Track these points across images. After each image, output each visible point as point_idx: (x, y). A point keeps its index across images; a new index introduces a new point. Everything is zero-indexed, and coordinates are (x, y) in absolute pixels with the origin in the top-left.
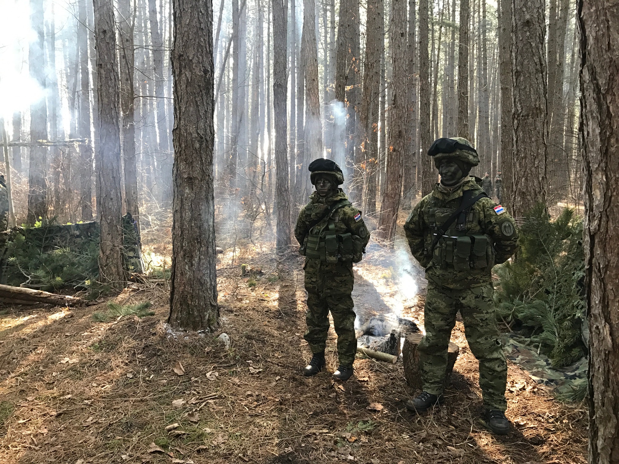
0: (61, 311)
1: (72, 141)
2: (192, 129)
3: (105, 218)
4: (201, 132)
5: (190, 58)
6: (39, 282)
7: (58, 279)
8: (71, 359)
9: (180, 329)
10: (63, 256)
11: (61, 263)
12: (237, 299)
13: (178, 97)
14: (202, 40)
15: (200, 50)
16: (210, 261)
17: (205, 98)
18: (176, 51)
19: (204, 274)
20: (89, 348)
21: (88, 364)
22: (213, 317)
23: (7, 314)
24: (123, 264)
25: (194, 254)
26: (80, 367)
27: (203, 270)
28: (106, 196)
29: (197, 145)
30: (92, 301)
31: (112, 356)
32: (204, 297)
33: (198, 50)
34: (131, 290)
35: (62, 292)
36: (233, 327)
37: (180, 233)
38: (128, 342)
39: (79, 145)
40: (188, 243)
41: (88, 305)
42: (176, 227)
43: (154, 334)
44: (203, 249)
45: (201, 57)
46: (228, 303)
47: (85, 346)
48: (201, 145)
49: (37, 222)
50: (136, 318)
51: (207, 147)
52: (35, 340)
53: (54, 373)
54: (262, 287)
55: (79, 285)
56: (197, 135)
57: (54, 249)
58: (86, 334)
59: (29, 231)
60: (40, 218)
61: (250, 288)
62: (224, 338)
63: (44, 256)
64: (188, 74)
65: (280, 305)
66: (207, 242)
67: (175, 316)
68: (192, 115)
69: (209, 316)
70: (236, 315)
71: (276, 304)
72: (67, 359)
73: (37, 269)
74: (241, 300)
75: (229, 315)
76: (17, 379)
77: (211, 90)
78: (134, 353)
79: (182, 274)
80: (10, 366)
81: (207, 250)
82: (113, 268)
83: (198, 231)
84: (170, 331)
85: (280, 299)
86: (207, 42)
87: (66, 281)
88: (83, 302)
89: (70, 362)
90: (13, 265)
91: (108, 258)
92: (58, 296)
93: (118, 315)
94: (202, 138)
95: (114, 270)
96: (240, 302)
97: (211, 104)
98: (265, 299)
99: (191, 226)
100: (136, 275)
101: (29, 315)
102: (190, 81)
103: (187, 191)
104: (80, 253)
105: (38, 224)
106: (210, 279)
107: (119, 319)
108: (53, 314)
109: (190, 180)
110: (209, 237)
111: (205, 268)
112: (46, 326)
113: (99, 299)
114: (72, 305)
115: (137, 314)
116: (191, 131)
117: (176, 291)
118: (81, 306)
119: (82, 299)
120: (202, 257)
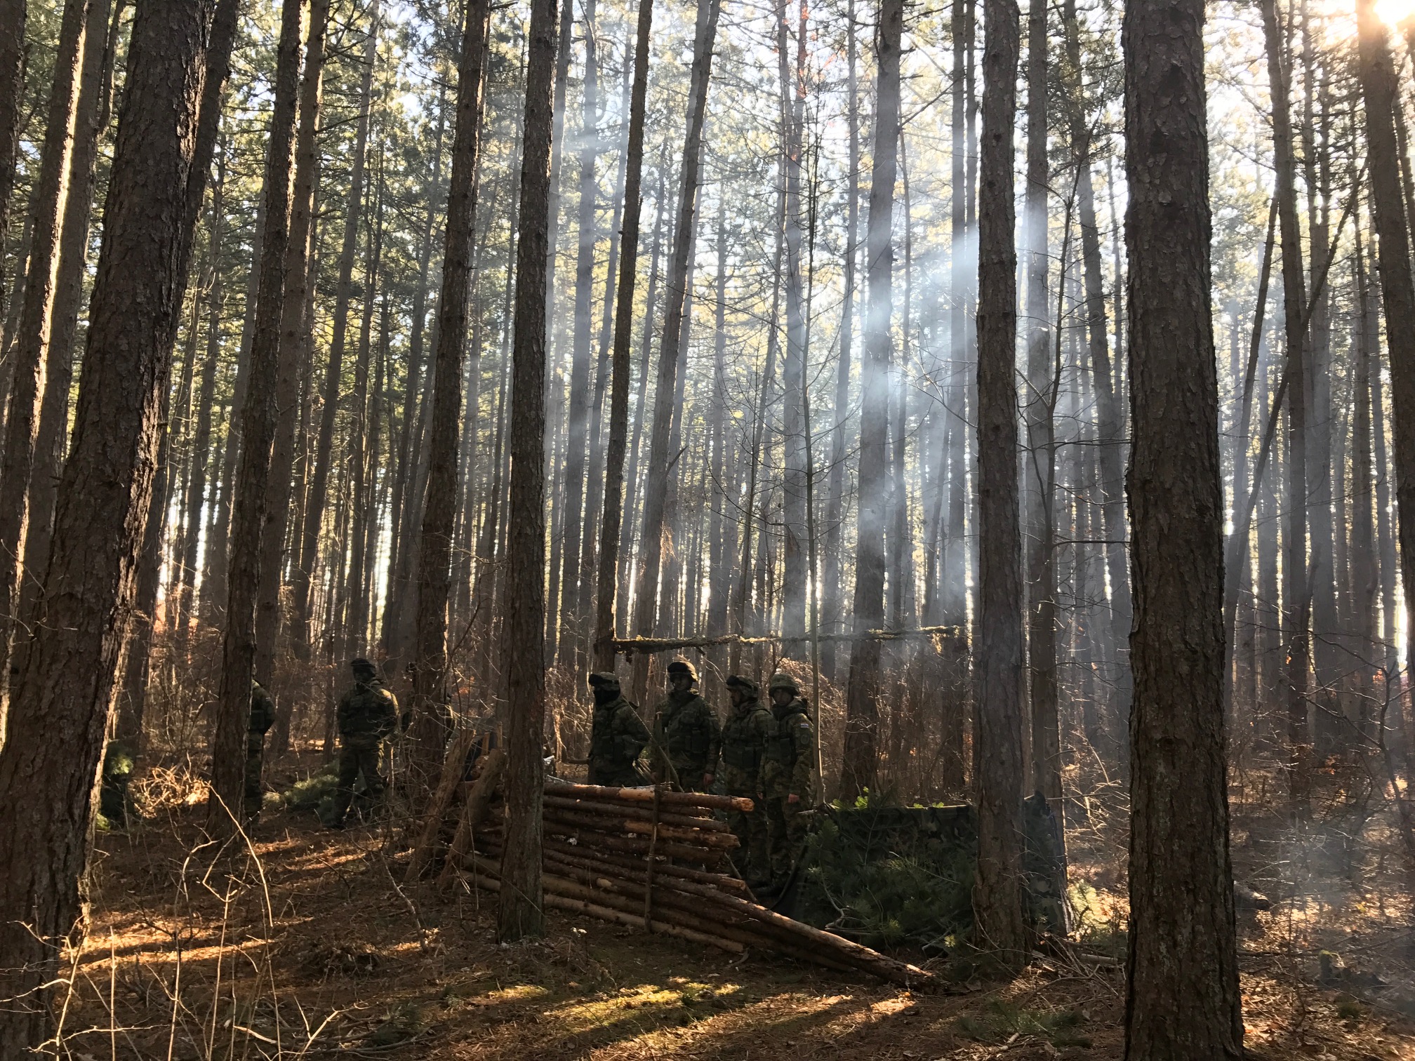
0: (897, 997)
2: (1171, 633)
3: (989, 804)
4: (1194, 640)
5: (1167, 486)
6: (858, 925)
7: (894, 924)
10: (904, 874)
11: (900, 889)
12: (1304, 1045)
13: (1140, 566)
14: (1193, 445)
15: (1188, 467)
16: (1219, 940)
17: (1201, 565)
18: (1136, 474)
19: (1206, 972)
23: (801, 985)
24: (1023, 910)
25: (1178, 917)
27: (1203, 960)
28: (992, 754)
29: (1184, 668)
30: (957, 984)
32: (1208, 1029)
33: (1184, 468)
34: (1039, 971)
35: (899, 954)
37: (1146, 863)
39: (942, 639)
40: (1164, 890)
41: (948, 993)
42: (1138, 848)
44: (1202, 909)
45: (1190, 482)
48: (1192, 667)
49: (860, 799)
50: (1048, 1047)
51: (1208, 671)
54: (1377, 1024)
55: (933, 943)
56: (1183, 646)
57: (887, 856)
59: (845, 815)
60: (866, 789)
61: (1343, 1022)
63: (870, 870)
64: (1163, 519)
66: (1210, 893)
68: (1171, 603)
73: (855, 896)
74: (1313, 1051)
77: (1216, 548)
79: (1151, 961)
81: (1213, 912)
82: (1001, 915)
83: (1188, 865)
86: (1204, 449)
87: (907, 931)
88: (939, 985)
90: (815, 883)
91: (991, 891)
92: (892, 963)
93: (1010, 1030)
94: (1195, 652)
95: (1004, 920)
96: (1310, 1056)
97: (1215, 577)
99: (1172, 851)
100: (1050, 939)
101: (839, 993)
102: (1166, 531)
103: (1161, 769)
104: (937, 871)
105: (861, 802)
106: (1223, 987)
107: (1012, 1039)
108: (882, 1000)
109: (1168, 743)
110: (1216, 881)
111: (1208, 956)
112: (868, 1025)
113: (972, 983)
114: (918, 987)
115: (1050, 1036)
116: (1171, 638)
117: (1137, 1002)
118: (935, 992)
119: (938, 976)
120: (1201, 928)
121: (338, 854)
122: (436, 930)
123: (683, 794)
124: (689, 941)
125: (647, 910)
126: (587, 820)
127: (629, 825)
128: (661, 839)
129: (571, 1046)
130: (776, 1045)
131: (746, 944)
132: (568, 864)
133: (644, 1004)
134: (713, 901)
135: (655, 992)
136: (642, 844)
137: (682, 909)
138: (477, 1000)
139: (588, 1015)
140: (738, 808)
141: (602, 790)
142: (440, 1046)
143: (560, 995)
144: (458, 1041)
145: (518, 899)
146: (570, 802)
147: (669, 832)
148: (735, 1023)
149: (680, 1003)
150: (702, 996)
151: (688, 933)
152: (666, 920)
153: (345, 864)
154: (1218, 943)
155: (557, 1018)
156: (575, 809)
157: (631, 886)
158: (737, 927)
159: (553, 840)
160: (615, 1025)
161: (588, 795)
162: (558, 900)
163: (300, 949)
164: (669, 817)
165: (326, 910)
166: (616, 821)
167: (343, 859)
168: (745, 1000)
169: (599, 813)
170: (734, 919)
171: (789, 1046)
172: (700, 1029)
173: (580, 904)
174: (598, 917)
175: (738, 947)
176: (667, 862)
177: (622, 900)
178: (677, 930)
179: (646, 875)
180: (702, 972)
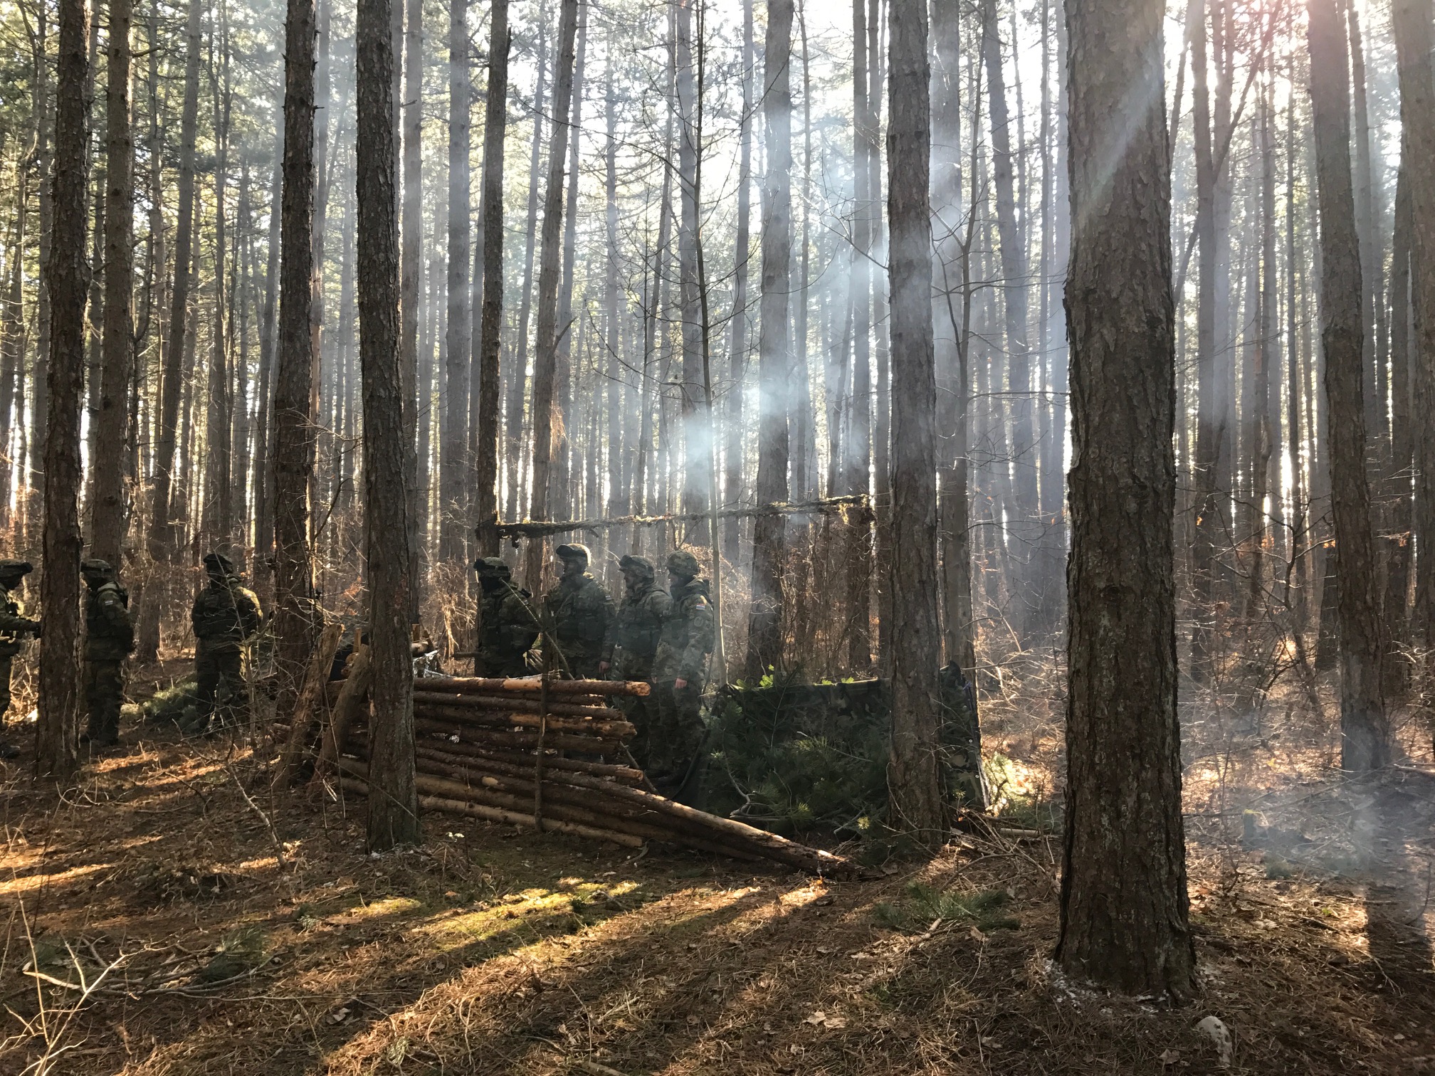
0: (808, 886)
1: (836, 502)
2: (1117, 466)
3: (903, 675)
4: (1143, 473)
5: (1114, 295)
6: (765, 811)
7: (803, 807)
8: (829, 1016)
9: (1089, 983)
10: (813, 755)
11: (809, 770)
12: (1239, 911)
13: (1082, 392)
14: (1144, 246)
15: (1138, 272)
16: (1166, 807)
17: (1151, 387)
18: (1078, 284)
19: (1151, 843)
20: (867, 994)
21: (866, 1039)
22: (1178, 962)
23: (704, 879)
24: (940, 786)
25: (1122, 786)
26: (848, 1041)
27: (1149, 830)
28: (906, 624)
29: (1132, 506)
30: (872, 868)
31: (919, 1026)
32: (1153, 905)
33: (1133, 274)
34: (958, 849)
35: (809, 840)
36: (1235, 1002)
37: (1087, 728)
38: (958, 996)
39: (849, 510)
40: (1108, 757)
41: (863, 878)
42: (1078, 712)
43: (1022, 986)
44: (1148, 775)
45: (1140, 289)
46: (1213, 920)
47: (858, 988)
48: (1140, 505)
49: (765, 678)
50: (975, 932)
51: (1158, 509)
52: (756, 951)
53: (793, 1047)
54: (1311, 885)
55: (845, 826)
56: (1130, 481)
57: (795, 737)
58: (861, 955)
59: (750, 695)
60: (771, 667)
61: (1274, 883)
62: (1213, 1031)
63: (777, 752)
64: (1109, 334)
65: (1373, 947)
66: (1157, 756)
67: (1073, 944)
68: (1118, 432)
69: (1167, 960)
70: (1240, 962)
71: (1360, 941)
72: (820, 1016)
73: (762, 780)
74: (1249, 917)
75: (1220, 958)
76: (719, 1045)
77: (1168, 366)
78: (972, 1031)
79: (1091, 835)
80: (708, 1010)
81: (1160, 778)
82: (918, 792)
83: (1134, 727)
84: (1062, 984)
85: (1373, 930)
86: (1156, 252)
87: (818, 814)
88: (853, 870)
89: (827, 1025)
90: (718, 769)
91: (907, 768)
92: (802, 849)
93: (931, 915)
94: (1143, 487)
95: (922, 798)
96: (1247, 922)
97: (1167, 401)
98: (1327, 922)
99: (1117, 713)
100: (969, 814)
101: (747, 884)
102: (1112, 349)
103: (1105, 622)
104: (848, 750)
105: (766, 681)
106: (1169, 858)
107: (934, 926)
108: (792, 889)
109: (1114, 593)
110: (1164, 743)
111: (1154, 825)
112: (778, 920)
113: (888, 866)
114: (831, 873)
115: (974, 918)
116: (1116, 472)
117: (1076, 879)
118: (849, 878)
119: (851, 861)
120: (1146, 796)
121: (198, 766)
122: (298, 843)
123: (573, 681)
124: (584, 838)
125: (537, 807)
126: (469, 715)
127: (516, 718)
128: (550, 731)
129: (441, 966)
130: (676, 949)
131: (645, 838)
132: (450, 763)
133: (529, 912)
134: (609, 794)
135: (542, 897)
136: (530, 738)
137: (576, 804)
138: (335, 919)
139: (463, 929)
140: (633, 693)
141: (485, 683)
142: (285, 976)
143: (434, 905)
144: (307, 969)
145: (389, 805)
146: (450, 696)
147: (560, 723)
148: (631, 926)
149: (569, 908)
150: (595, 898)
151: (582, 829)
152: (559, 817)
153: (203, 777)
154: (1165, 810)
155: (426, 934)
156: (456, 704)
157: (519, 783)
158: (636, 820)
159: (433, 738)
160: (493, 938)
161: (469, 688)
162: (441, 802)
163: (140, 873)
164: (559, 708)
165: (178, 827)
166: (500, 715)
167: (202, 771)
168: (643, 900)
169: (482, 707)
170: (631, 812)
171: (690, 950)
172: (591, 936)
173: (462, 805)
174: (483, 818)
175: (637, 841)
176: (558, 756)
177: (510, 799)
178: (571, 827)
179: (534, 771)
180: (596, 871)
